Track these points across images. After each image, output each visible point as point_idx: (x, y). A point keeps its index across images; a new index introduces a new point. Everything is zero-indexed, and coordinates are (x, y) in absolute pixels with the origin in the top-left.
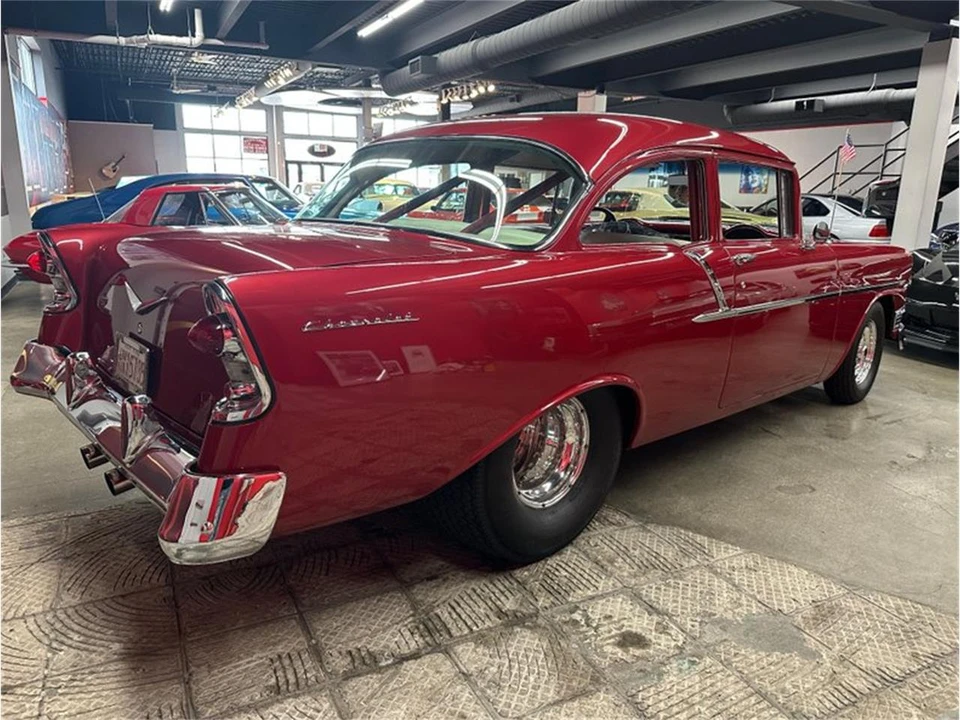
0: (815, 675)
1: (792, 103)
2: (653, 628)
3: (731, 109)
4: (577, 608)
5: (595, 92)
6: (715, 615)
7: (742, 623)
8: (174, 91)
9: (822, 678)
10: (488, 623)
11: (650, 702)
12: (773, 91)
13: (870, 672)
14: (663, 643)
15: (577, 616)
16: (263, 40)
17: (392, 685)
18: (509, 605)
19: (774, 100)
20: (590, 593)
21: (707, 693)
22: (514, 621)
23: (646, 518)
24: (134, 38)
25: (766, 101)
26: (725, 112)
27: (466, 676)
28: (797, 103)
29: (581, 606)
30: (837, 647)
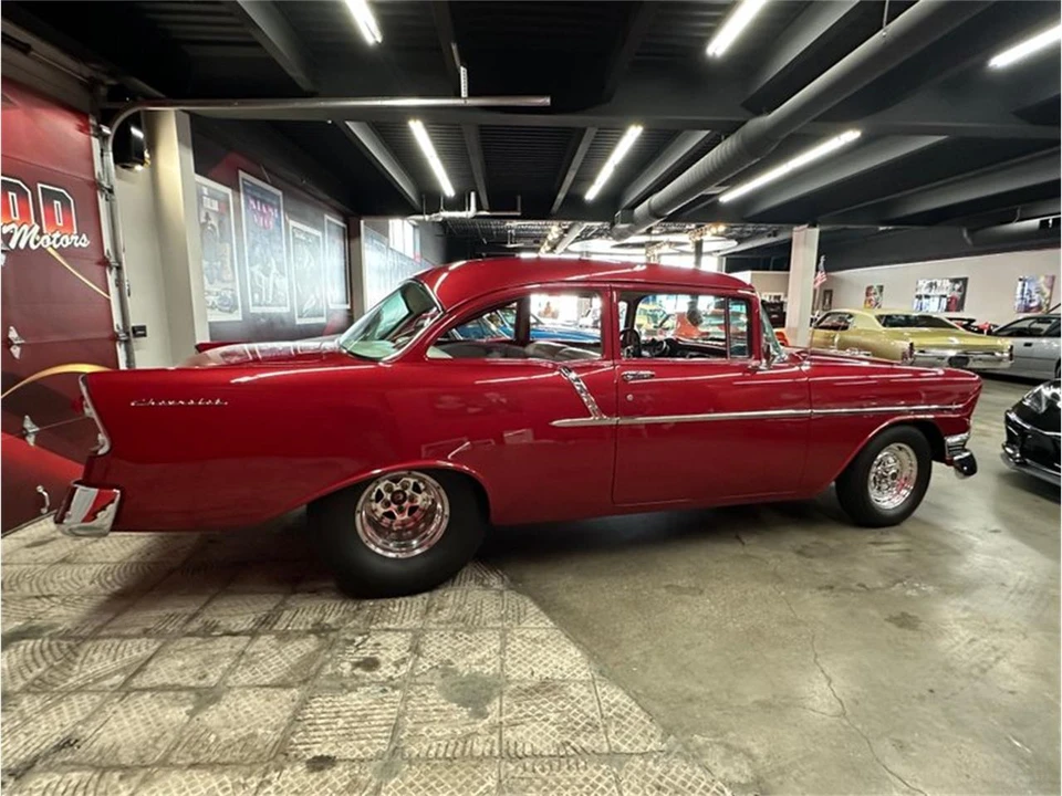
0: (456, 730)
1: (1035, 223)
2: (394, 660)
3: (970, 232)
4: (368, 633)
5: (806, 226)
6: (452, 664)
7: (464, 676)
8: (510, 246)
9: (459, 733)
10: (301, 628)
11: (314, 705)
12: (1018, 211)
13: (504, 743)
14: (385, 671)
15: (359, 639)
16: (519, 209)
17: (200, 647)
18: (330, 620)
19: (1022, 220)
20: (391, 626)
21: (359, 713)
22: (319, 630)
23: (516, 585)
24: (434, 215)
25: (1010, 222)
26: (965, 235)
27: (243, 653)
28: (1042, 222)
29: (372, 633)
30: (509, 716)
